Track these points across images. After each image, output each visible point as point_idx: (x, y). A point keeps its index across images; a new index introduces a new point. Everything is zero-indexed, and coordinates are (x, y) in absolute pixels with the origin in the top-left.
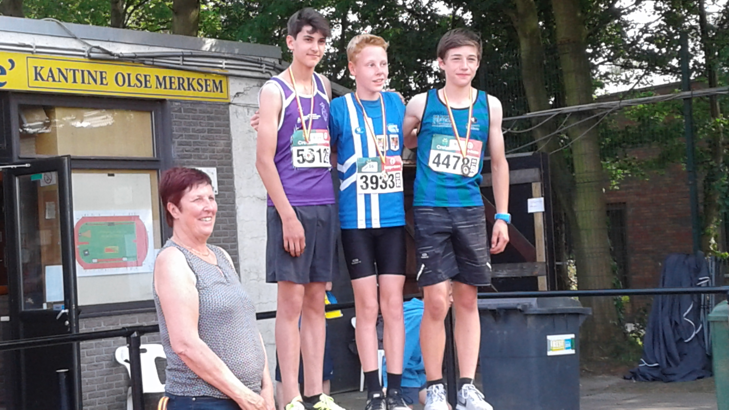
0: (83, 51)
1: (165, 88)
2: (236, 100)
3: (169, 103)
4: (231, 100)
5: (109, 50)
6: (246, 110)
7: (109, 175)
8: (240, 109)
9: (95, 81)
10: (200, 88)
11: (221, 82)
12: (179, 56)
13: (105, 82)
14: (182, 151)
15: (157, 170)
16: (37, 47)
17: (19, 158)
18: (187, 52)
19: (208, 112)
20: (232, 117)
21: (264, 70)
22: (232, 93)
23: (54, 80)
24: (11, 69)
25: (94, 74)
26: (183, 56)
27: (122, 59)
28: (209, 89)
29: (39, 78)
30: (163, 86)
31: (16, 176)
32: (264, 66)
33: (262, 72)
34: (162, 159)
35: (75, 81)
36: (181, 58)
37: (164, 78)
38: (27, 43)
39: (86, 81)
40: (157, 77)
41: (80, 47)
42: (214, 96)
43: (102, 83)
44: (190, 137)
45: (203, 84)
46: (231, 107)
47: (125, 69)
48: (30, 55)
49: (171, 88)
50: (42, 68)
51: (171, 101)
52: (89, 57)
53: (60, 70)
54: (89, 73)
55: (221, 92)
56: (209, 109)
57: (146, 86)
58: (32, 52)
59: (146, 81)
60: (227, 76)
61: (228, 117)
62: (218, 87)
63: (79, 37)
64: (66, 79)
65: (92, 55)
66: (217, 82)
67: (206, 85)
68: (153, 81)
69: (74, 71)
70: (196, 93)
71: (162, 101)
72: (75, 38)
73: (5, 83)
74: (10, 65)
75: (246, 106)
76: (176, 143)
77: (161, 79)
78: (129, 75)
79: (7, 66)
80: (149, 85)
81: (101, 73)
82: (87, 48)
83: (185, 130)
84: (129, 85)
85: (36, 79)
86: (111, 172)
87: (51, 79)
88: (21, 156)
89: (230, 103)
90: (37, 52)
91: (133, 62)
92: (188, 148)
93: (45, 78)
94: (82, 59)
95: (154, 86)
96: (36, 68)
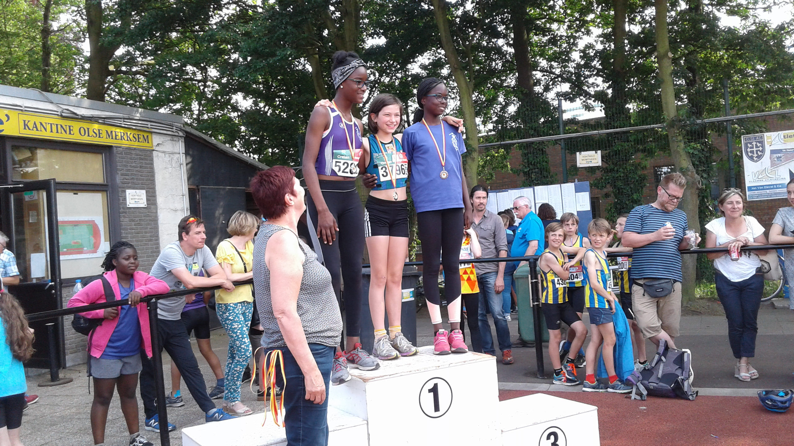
0: (57, 112)
1: (112, 138)
2: (157, 149)
3: (115, 148)
4: (154, 148)
5: (75, 111)
6: (163, 155)
7: (74, 194)
8: (160, 154)
9: (65, 132)
10: (135, 140)
11: (147, 136)
12: (121, 118)
13: (72, 132)
14: (123, 179)
15: (106, 191)
16: (25, 107)
17: (12, 181)
18: (126, 116)
19: (140, 155)
20: (154, 159)
21: (174, 130)
22: (155, 143)
23: (37, 130)
24: (7, 121)
25: (64, 127)
26: (124, 119)
27: (84, 118)
28: (140, 140)
29: (27, 128)
30: (111, 137)
31: (11, 193)
32: (174, 128)
33: (173, 131)
34: (110, 184)
35: (52, 131)
36: (122, 120)
37: (111, 132)
38: (18, 104)
39: (59, 131)
40: (107, 131)
41: (55, 109)
42: (143, 145)
43: (70, 133)
44: (128, 170)
45: (137, 137)
46: (154, 153)
47: (85, 125)
48: (20, 112)
49: (116, 139)
50: (29, 121)
51: (117, 147)
52: (61, 116)
53: (41, 124)
54: (61, 126)
55: (148, 142)
56: (140, 153)
57: (99, 137)
58: (22, 110)
59: (99, 133)
60: (151, 132)
61: (153, 159)
62: (146, 140)
63: (54, 102)
64: (45, 129)
65: (63, 114)
67: (139, 138)
68: (104, 134)
69: (51, 124)
70: (132, 143)
71: (110, 147)
72: (52, 103)
73: (3, 130)
74: (6, 118)
75: (164, 152)
76: (120, 174)
77: (109, 133)
78: (88, 129)
79: (4, 119)
80: (101, 136)
81: (70, 127)
82: (60, 110)
83: (126, 166)
84: (89, 136)
85: (25, 129)
86: (75, 192)
87: (35, 129)
88: (14, 180)
89: (153, 150)
90: (26, 110)
91: (91, 120)
92: (127, 177)
93: (31, 128)
94: (56, 117)
95: (105, 137)
96: (24, 121)
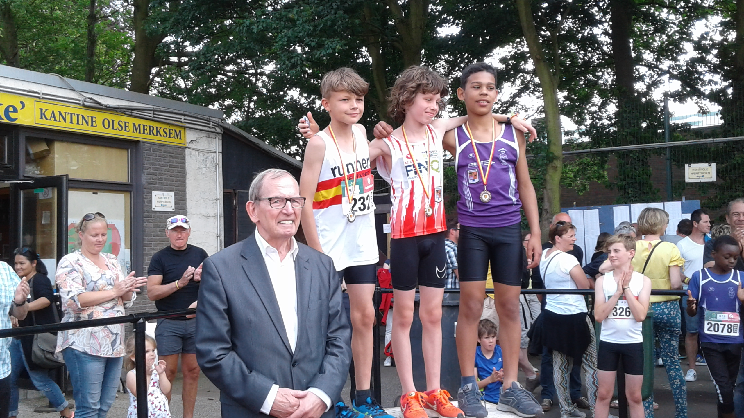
0: (79, 100)
2: (190, 146)
3: (141, 143)
4: (187, 145)
5: (99, 101)
6: (197, 153)
7: (94, 193)
8: (193, 152)
9: (87, 123)
10: (165, 135)
11: (180, 131)
12: (151, 110)
13: (94, 124)
14: (150, 179)
15: (130, 192)
16: (43, 94)
17: (24, 177)
18: (157, 108)
19: (170, 153)
20: (187, 157)
21: (211, 126)
22: (188, 140)
23: (55, 120)
24: (21, 109)
25: (86, 118)
26: (154, 111)
27: (108, 109)
28: (171, 136)
29: (43, 117)
30: (138, 131)
31: (21, 189)
32: (211, 123)
33: (209, 127)
34: (134, 184)
35: (71, 122)
36: (152, 112)
37: (139, 125)
38: (35, 90)
39: (80, 122)
40: (134, 125)
41: (77, 97)
42: (174, 141)
43: (92, 125)
44: (156, 169)
45: (168, 132)
46: (187, 150)
47: (110, 117)
48: (38, 100)
49: (144, 133)
50: (46, 110)
51: (144, 142)
52: (83, 105)
53: (60, 113)
54: (83, 117)
55: (180, 139)
56: (171, 150)
57: (125, 130)
58: (39, 97)
59: (125, 126)
60: (185, 128)
61: (184, 157)
62: (178, 135)
63: (76, 90)
64: (65, 120)
65: (86, 103)
66: (178, 132)
67: (170, 133)
68: (131, 127)
69: (71, 114)
70: (162, 139)
71: (137, 142)
72: (74, 90)
73: (16, 119)
74: (21, 106)
75: (198, 150)
76: (146, 173)
77: (137, 126)
78: (113, 121)
79: (19, 106)
80: (127, 129)
81: (92, 118)
82: (82, 99)
83: (153, 164)
84: (113, 128)
85: (41, 118)
86: (95, 191)
87: (53, 119)
88: (26, 175)
89: (186, 147)
90: (43, 98)
91: (117, 111)
92: (154, 177)
93: (49, 119)
94: (78, 106)
95: (131, 130)
96: (41, 110)
